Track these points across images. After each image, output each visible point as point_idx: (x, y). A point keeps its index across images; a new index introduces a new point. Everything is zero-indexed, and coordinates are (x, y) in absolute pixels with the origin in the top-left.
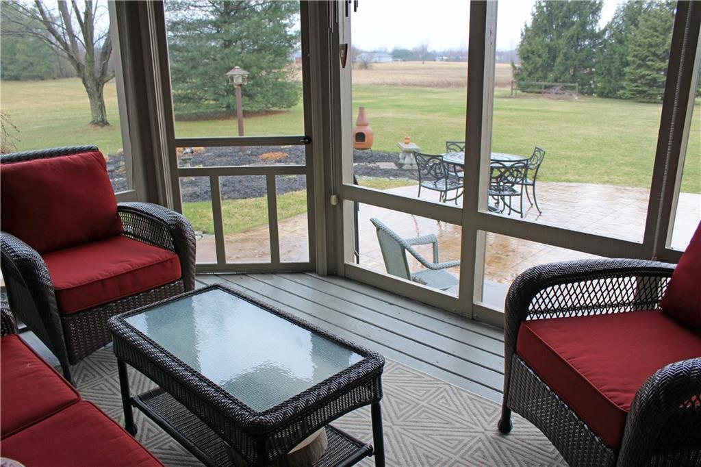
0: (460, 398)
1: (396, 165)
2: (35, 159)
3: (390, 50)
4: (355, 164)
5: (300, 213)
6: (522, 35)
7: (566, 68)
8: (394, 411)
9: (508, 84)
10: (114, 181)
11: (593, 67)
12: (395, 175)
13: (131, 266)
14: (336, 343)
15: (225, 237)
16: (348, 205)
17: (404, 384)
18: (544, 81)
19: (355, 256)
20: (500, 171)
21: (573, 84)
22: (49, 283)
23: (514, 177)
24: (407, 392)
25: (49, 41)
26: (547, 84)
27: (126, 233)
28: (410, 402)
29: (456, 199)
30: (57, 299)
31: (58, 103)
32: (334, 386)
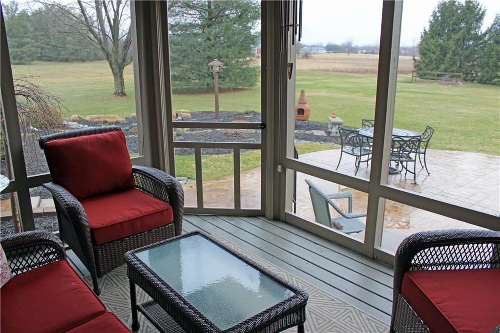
0: (361, 318)
1: (326, 133)
2: (80, 135)
3: (325, 45)
4: (296, 131)
5: (256, 167)
6: (422, 37)
7: (455, 62)
8: (314, 325)
9: (410, 72)
10: (128, 137)
11: (475, 61)
12: (325, 141)
13: (141, 213)
14: (276, 281)
15: (203, 182)
16: (289, 172)
17: (322, 305)
18: (437, 71)
19: (293, 203)
20: (400, 143)
21: (459, 74)
22: (87, 224)
23: (410, 148)
24: (324, 311)
25: (89, 38)
26: (439, 73)
27: (137, 187)
28: (325, 318)
29: (367, 161)
30: (91, 235)
31: (93, 78)
32: (273, 313)
